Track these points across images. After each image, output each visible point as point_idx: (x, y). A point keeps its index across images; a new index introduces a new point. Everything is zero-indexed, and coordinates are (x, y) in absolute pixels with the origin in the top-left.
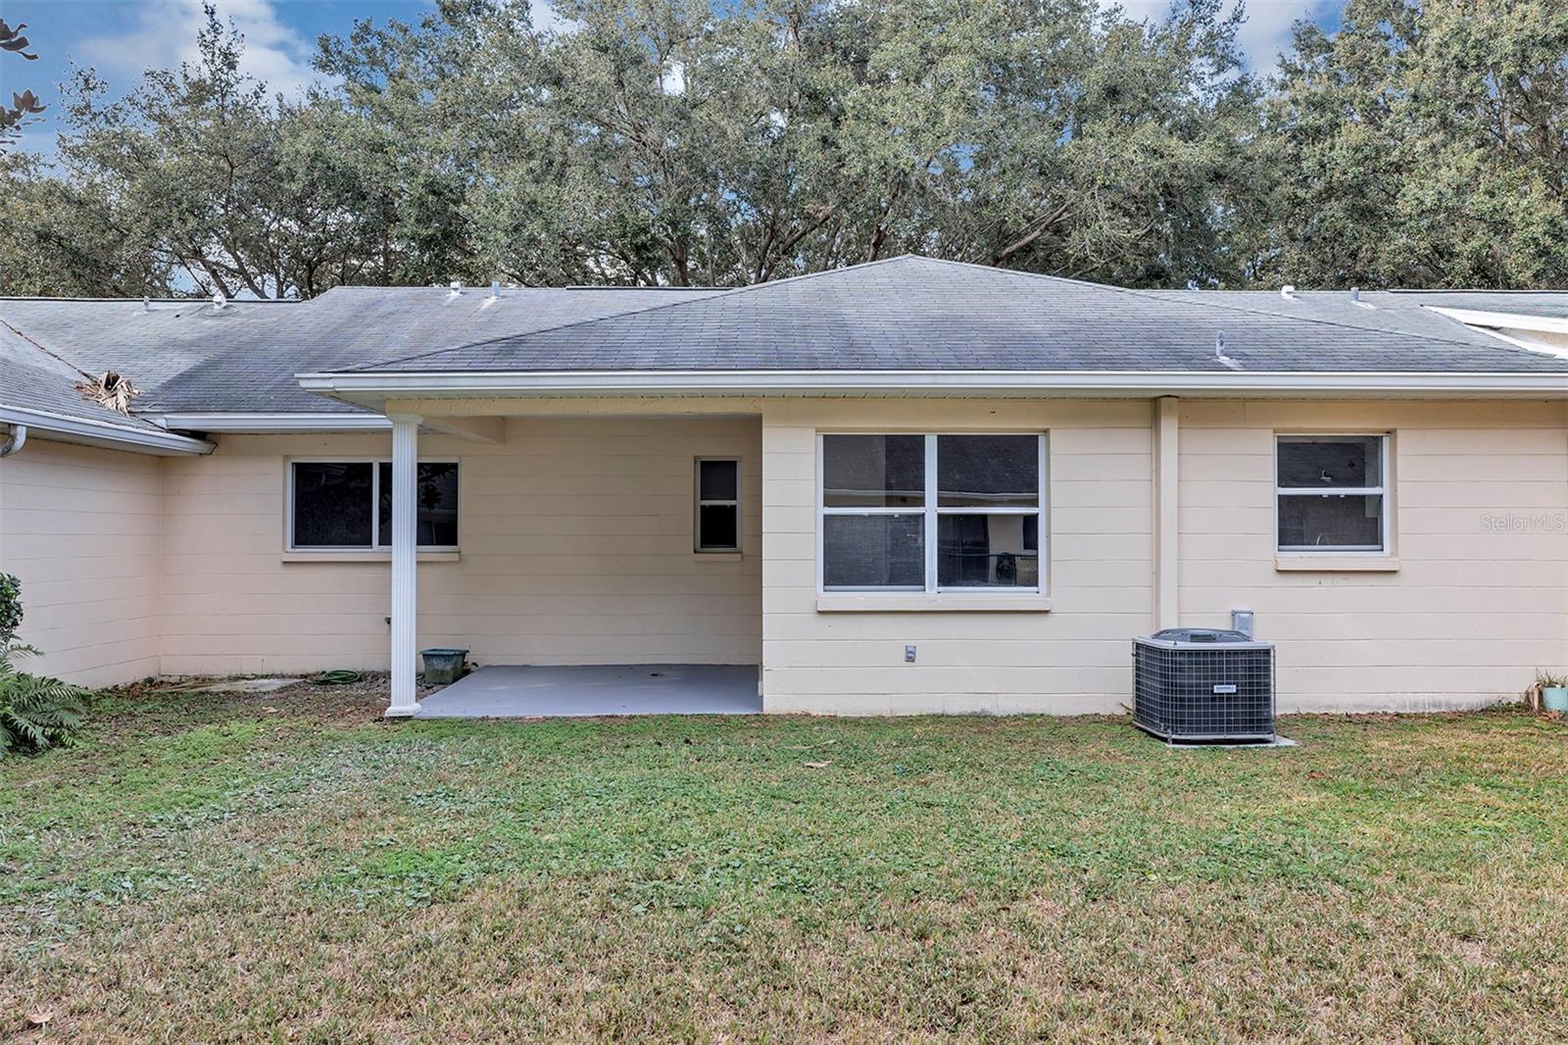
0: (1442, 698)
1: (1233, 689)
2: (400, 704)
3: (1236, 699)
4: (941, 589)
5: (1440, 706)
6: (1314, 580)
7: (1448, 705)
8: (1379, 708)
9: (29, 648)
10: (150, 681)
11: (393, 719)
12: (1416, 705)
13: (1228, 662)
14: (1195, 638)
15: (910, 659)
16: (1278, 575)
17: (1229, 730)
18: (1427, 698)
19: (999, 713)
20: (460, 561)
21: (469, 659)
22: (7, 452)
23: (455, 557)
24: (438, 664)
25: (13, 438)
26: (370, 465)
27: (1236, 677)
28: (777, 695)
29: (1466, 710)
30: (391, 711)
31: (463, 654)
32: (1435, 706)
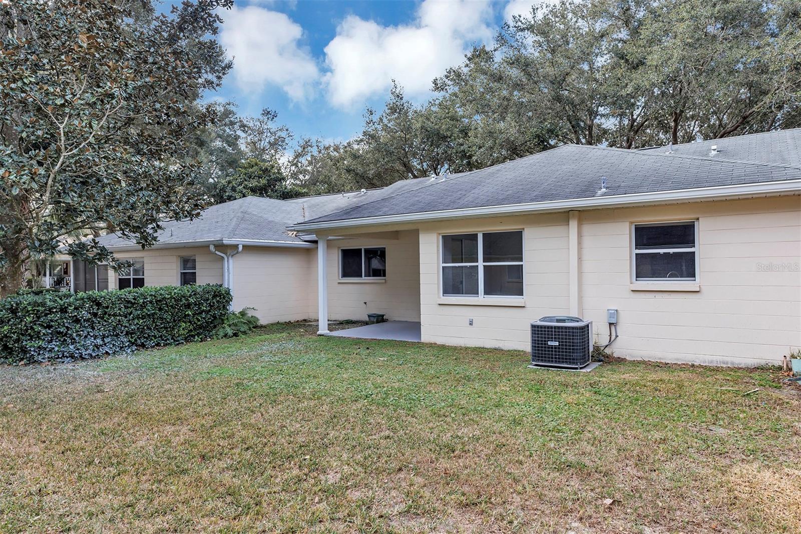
0: (729, 359)
1: (557, 344)
2: (322, 330)
3: (559, 348)
4: (485, 296)
5: (727, 363)
6: (652, 295)
7: (732, 363)
8: (689, 361)
9: (253, 308)
10: (305, 320)
11: (319, 335)
12: (712, 362)
13: (555, 332)
14: (558, 321)
15: (471, 324)
16: (632, 292)
17: (556, 362)
18: (719, 358)
19: (505, 348)
20: (385, 282)
21: (384, 317)
22: (237, 253)
23: (384, 281)
24: (372, 319)
25: (238, 248)
26: (361, 249)
27: (559, 338)
28: (427, 336)
29: (744, 367)
30: (318, 333)
31: (383, 316)
32: (724, 363)
